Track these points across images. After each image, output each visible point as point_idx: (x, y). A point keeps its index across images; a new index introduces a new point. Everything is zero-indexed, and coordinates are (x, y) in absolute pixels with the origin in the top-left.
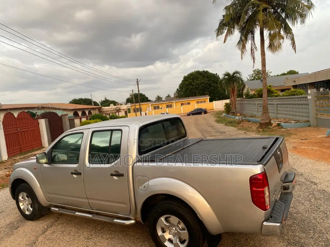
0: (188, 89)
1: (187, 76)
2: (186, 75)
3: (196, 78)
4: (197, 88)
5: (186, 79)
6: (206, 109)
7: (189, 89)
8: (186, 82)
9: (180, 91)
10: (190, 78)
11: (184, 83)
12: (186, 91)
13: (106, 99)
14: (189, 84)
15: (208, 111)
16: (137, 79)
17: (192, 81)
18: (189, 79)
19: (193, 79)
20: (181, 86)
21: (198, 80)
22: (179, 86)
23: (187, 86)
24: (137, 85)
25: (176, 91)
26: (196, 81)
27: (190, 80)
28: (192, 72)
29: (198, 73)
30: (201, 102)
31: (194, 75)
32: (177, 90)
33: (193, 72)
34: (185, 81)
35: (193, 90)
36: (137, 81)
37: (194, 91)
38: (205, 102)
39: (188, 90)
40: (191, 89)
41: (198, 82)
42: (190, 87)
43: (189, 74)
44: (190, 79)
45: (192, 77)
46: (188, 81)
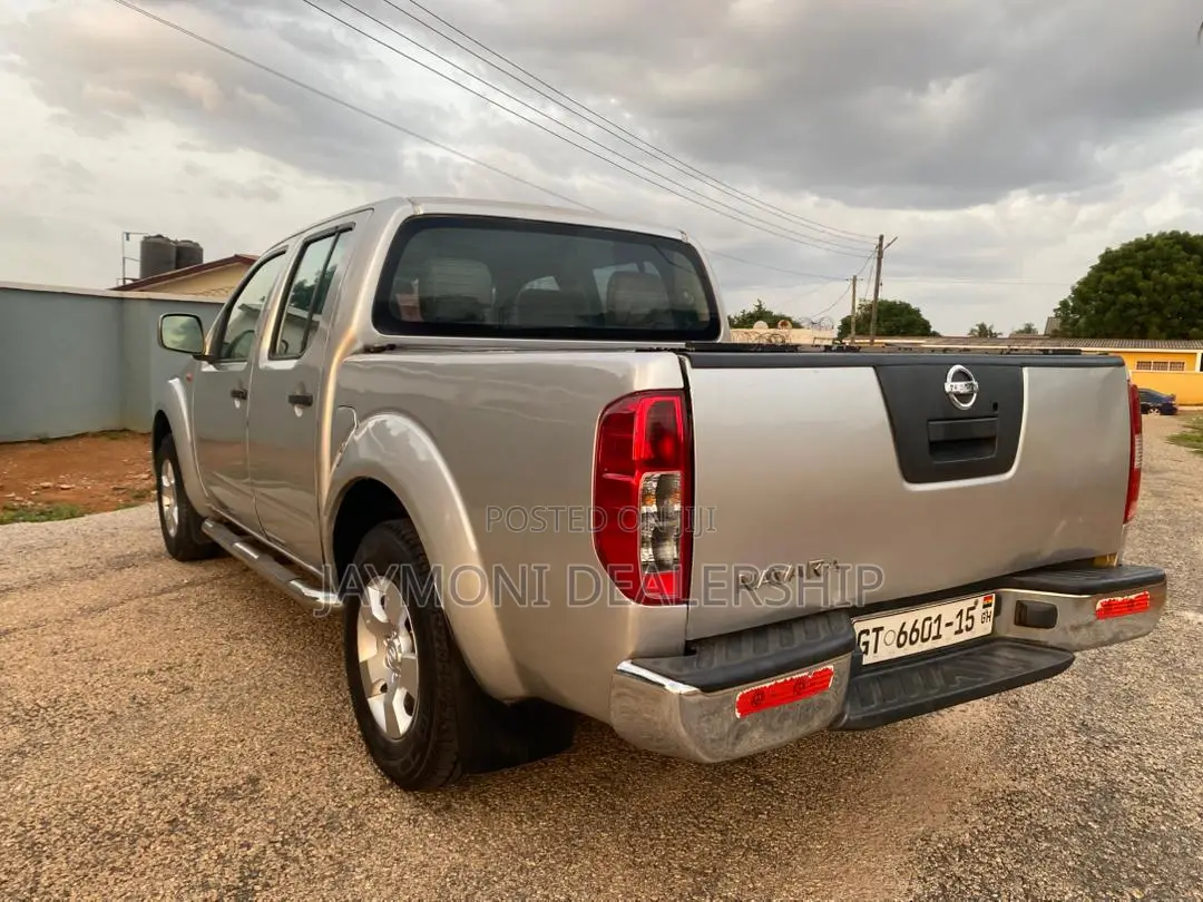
0: (1114, 303)
1: (1116, 251)
2: (1115, 247)
3: (1159, 262)
4: (1156, 308)
5: (1110, 261)
6: (1173, 398)
7: (1118, 306)
8: (1108, 277)
9: (1074, 310)
10: (1131, 261)
11: (1099, 280)
12: (1101, 311)
13: (760, 307)
14: (1119, 283)
15: (1180, 408)
16: (881, 238)
17: (1138, 272)
18: (1127, 265)
19: (1145, 267)
20: (1084, 292)
21: (1172, 272)
22: (1075, 291)
23: (1110, 292)
24: (876, 261)
25: (1055, 310)
26: (1162, 273)
27: (1128, 270)
28: (1149, 236)
29: (1175, 243)
30: (1161, 366)
31: (1159, 249)
32: (1064, 304)
33: (1155, 235)
34: (1105, 270)
35: (1134, 311)
36: (881, 245)
37: (1140, 319)
38: (1179, 366)
39: (1113, 308)
40: (1128, 306)
41: (1171, 279)
42: (1122, 297)
43: (1130, 244)
44: (1133, 265)
45: (1140, 256)
46: (1118, 272)
